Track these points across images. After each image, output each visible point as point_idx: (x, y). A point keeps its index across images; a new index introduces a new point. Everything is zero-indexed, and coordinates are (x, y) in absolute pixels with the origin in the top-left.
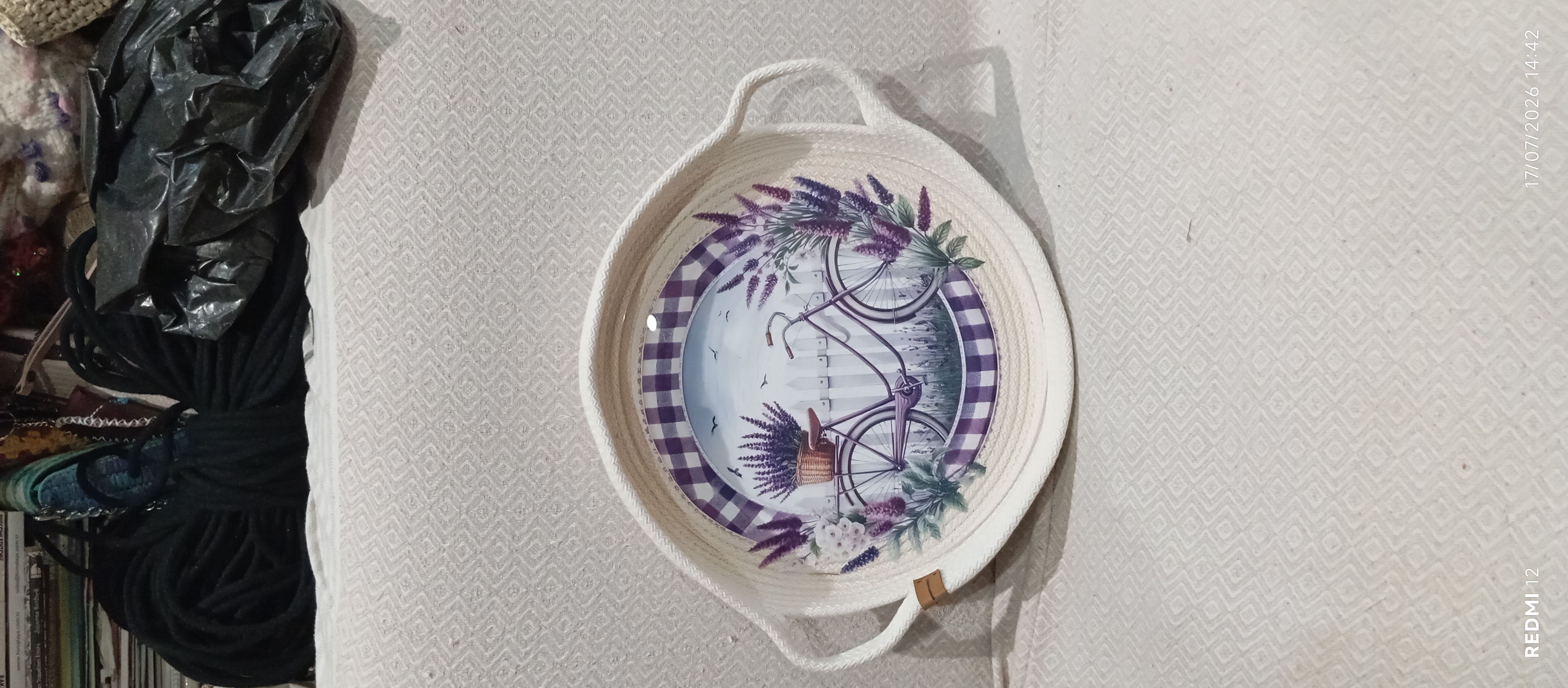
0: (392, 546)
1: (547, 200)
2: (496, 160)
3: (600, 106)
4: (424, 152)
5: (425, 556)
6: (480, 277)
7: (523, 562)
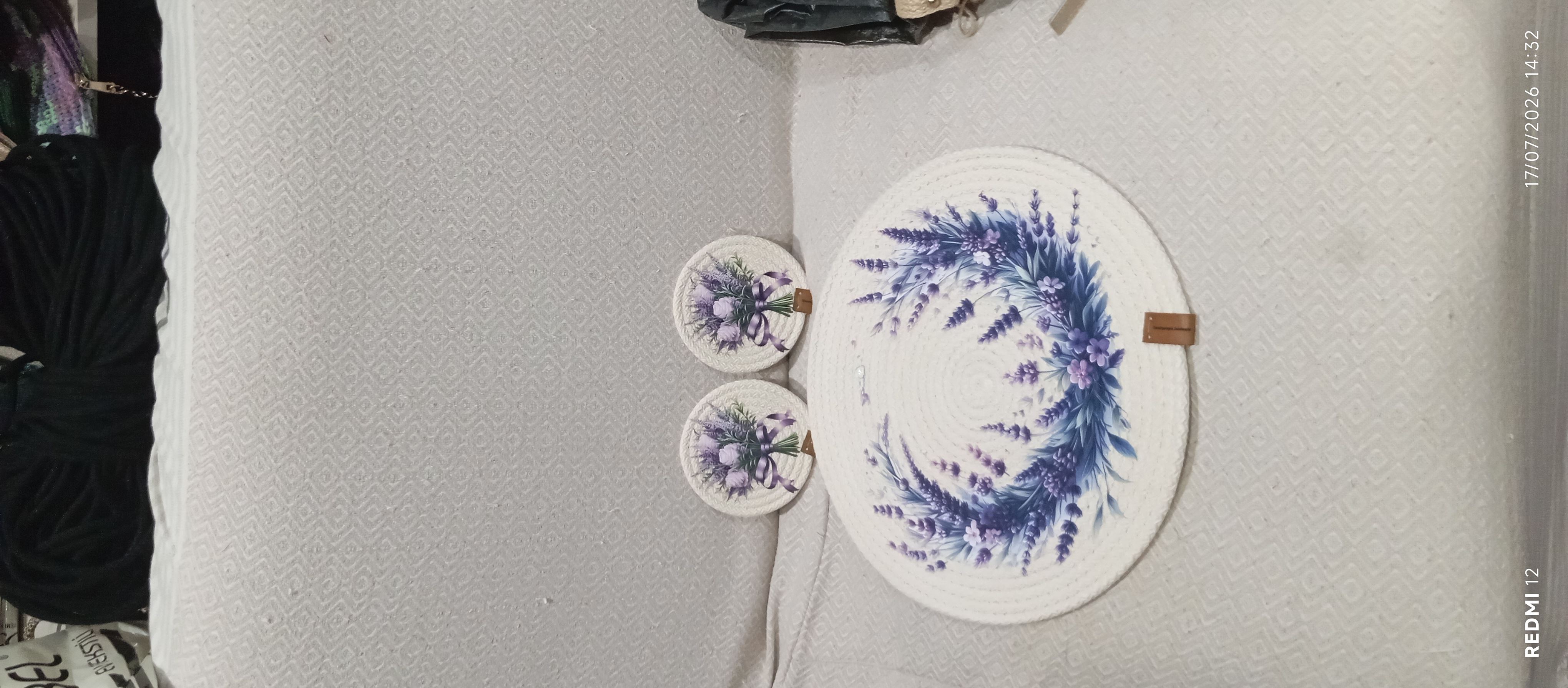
0: (240, 504)
1: (400, 200)
2: (356, 160)
3: (454, 119)
4: (289, 148)
5: (270, 514)
6: (334, 266)
7: (360, 522)
